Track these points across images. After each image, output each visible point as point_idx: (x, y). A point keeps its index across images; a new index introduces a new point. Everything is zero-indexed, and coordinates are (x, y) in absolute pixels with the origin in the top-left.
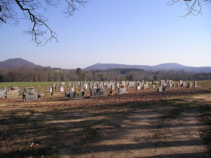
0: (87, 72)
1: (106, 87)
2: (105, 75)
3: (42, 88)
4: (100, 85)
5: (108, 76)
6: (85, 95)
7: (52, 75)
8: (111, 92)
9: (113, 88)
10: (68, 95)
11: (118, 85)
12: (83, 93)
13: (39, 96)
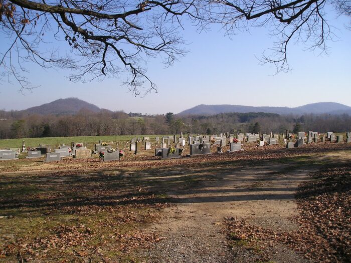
0: (184, 120)
1: (213, 142)
2: (213, 123)
3: (118, 145)
4: (204, 140)
5: (219, 126)
6: (182, 154)
7: (127, 125)
8: (219, 149)
9: (224, 144)
10: (160, 154)
11: (231, 140)
12: (180, 151)
13: (121, 155)
